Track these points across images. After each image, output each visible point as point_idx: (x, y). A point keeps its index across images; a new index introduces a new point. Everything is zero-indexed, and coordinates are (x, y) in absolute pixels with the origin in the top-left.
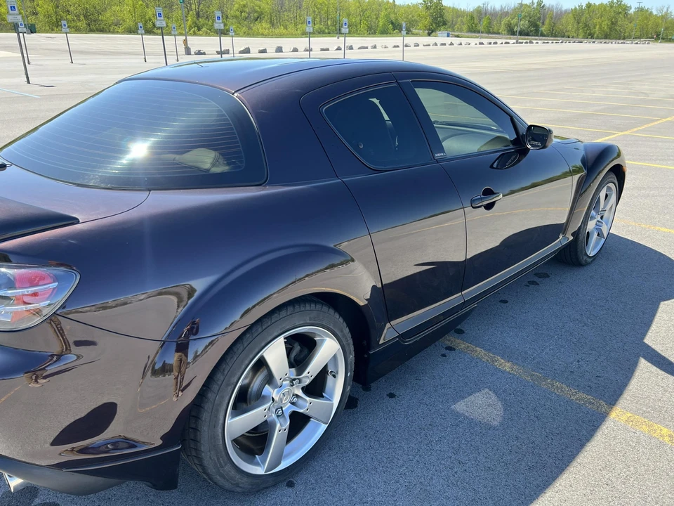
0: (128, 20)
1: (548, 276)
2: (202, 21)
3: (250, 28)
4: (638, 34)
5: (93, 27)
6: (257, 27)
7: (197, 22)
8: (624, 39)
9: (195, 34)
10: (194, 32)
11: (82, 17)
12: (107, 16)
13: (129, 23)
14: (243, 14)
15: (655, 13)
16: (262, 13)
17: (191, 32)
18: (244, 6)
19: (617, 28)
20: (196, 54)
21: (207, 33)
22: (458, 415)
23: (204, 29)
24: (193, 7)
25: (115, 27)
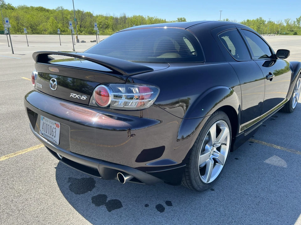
0: (50, 29)
1: (277, 117)
2: (82, 29)
3: (103, 32)
4: (270, 32)
5: (34, 32)
6: (107, 31)
7: (80, 29)
8: (264, 34)
9: (79, 34)
10: (79, 33)
11: (29, 28)
12: (41, 27)
13: (50, 30)
14: (100, 26)
15: (276, 23)
16: (109, 25)
17: (78, 33)
18: (101, 22)
19: (260, 30)
20: (81, 42)
21: (85, 34)
22: (268, 165)
23: (83, 32)
24: (79, 23)
25: (44, 32)
